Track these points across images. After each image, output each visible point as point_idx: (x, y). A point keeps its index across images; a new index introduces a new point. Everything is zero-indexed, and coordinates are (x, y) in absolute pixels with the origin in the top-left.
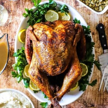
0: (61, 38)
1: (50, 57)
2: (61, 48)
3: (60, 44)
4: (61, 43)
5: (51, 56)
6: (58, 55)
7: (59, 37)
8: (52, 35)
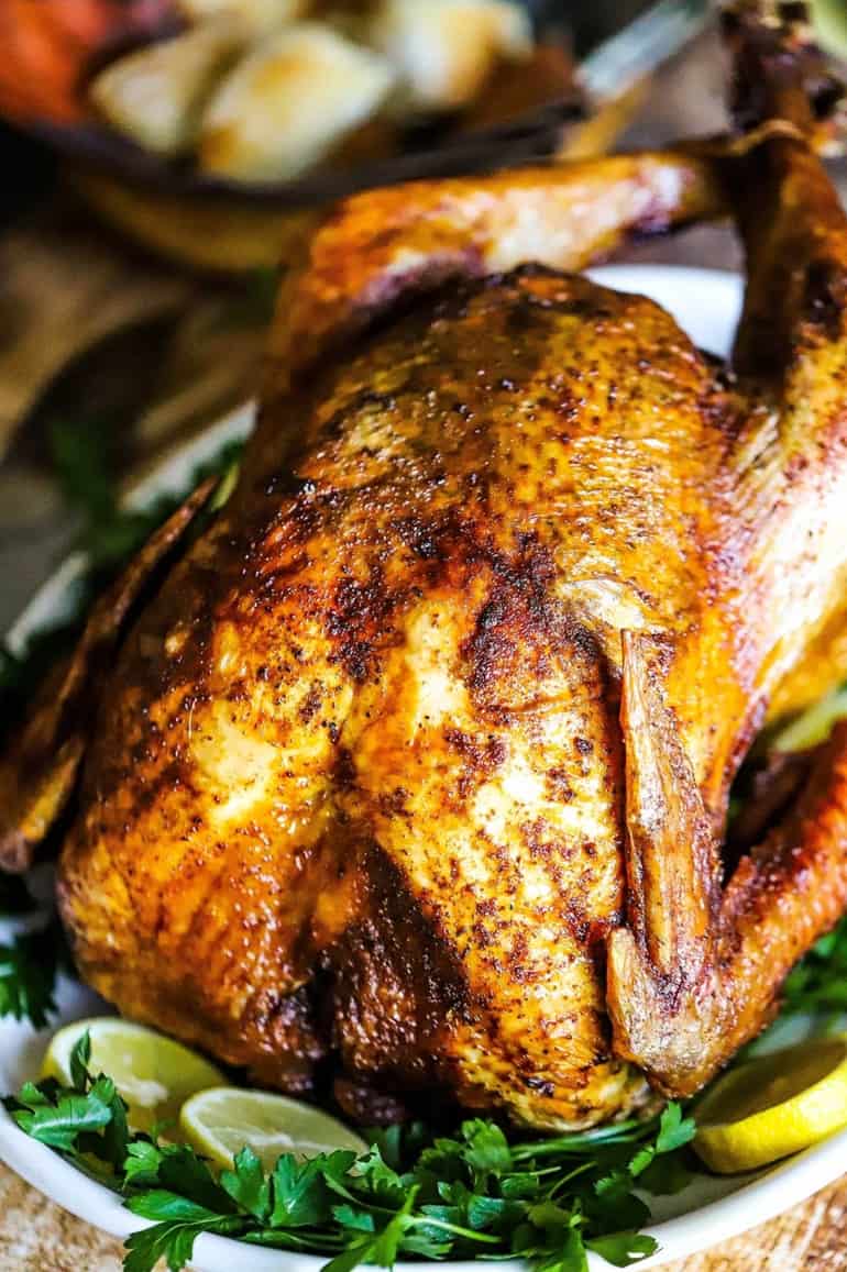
0: (313, 548)
1: (566, 394)
2: (374, 440)
3: (359, 478)
4: (348, 495)
5: (543, 402)
6: (458, 376)
7: (324, 576)
8: (401, 640)
